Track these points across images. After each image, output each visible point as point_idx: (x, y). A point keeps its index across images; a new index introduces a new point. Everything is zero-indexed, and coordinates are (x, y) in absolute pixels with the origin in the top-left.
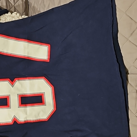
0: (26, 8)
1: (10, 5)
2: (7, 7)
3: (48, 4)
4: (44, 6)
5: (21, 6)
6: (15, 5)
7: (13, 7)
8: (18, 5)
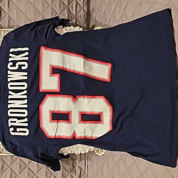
0: (87, 18)
1: (72, 15)
2: (69, 18)
3: (110, 18)
4: (105, 19)
5: (83, 17)
6: (76, 15)
7: (75, 18)
8: (79, 16)
